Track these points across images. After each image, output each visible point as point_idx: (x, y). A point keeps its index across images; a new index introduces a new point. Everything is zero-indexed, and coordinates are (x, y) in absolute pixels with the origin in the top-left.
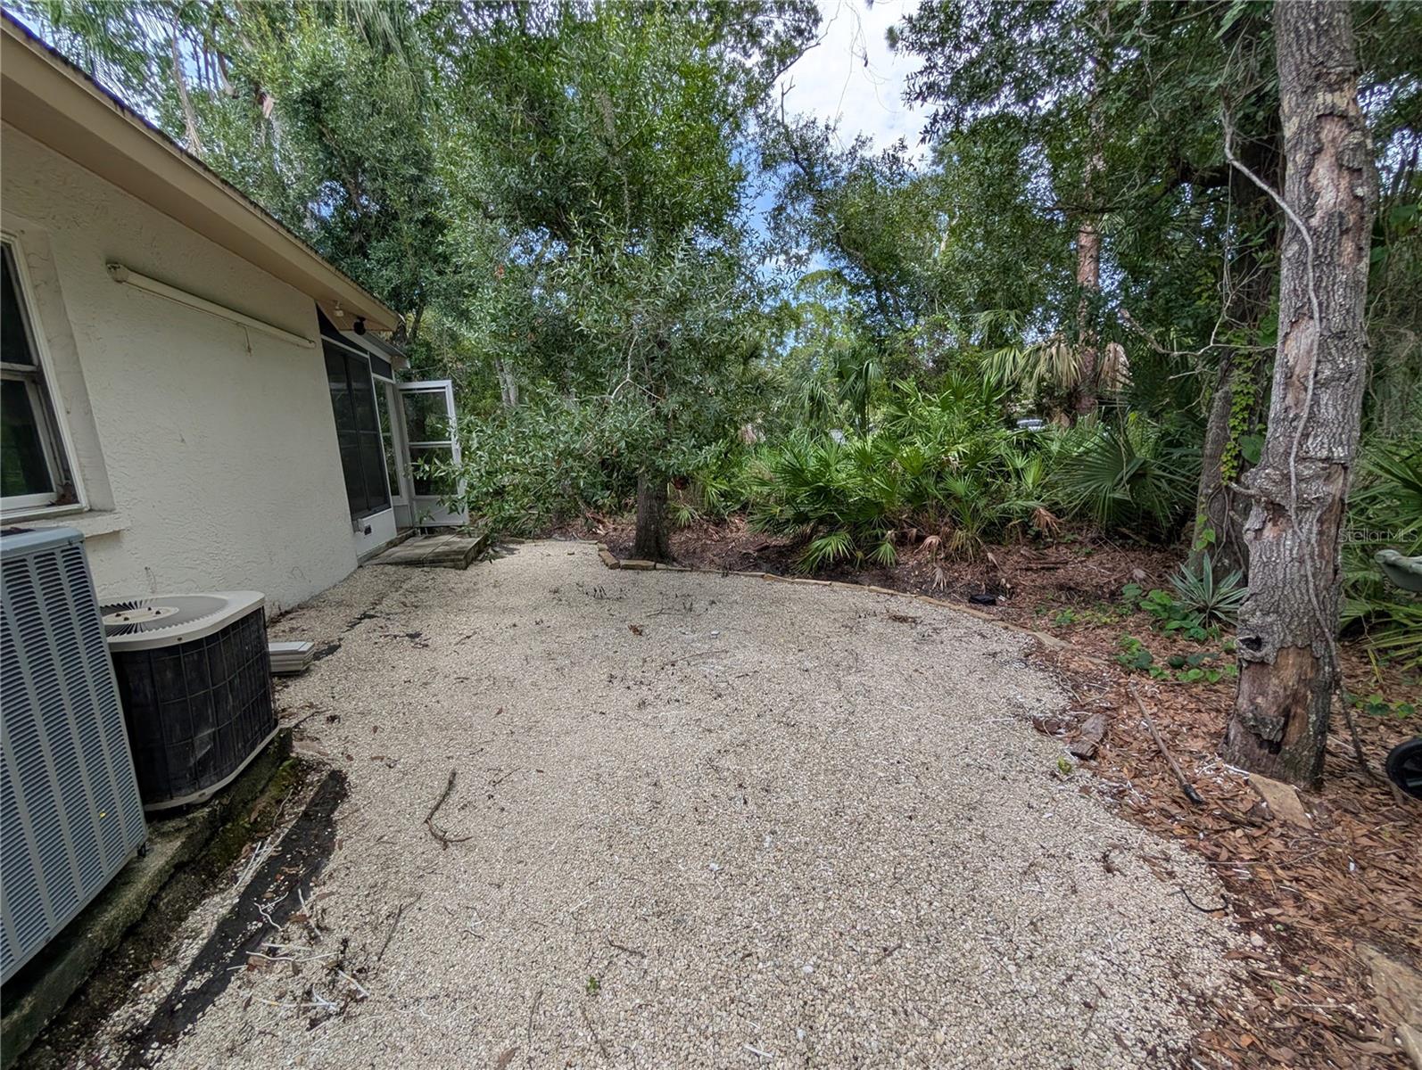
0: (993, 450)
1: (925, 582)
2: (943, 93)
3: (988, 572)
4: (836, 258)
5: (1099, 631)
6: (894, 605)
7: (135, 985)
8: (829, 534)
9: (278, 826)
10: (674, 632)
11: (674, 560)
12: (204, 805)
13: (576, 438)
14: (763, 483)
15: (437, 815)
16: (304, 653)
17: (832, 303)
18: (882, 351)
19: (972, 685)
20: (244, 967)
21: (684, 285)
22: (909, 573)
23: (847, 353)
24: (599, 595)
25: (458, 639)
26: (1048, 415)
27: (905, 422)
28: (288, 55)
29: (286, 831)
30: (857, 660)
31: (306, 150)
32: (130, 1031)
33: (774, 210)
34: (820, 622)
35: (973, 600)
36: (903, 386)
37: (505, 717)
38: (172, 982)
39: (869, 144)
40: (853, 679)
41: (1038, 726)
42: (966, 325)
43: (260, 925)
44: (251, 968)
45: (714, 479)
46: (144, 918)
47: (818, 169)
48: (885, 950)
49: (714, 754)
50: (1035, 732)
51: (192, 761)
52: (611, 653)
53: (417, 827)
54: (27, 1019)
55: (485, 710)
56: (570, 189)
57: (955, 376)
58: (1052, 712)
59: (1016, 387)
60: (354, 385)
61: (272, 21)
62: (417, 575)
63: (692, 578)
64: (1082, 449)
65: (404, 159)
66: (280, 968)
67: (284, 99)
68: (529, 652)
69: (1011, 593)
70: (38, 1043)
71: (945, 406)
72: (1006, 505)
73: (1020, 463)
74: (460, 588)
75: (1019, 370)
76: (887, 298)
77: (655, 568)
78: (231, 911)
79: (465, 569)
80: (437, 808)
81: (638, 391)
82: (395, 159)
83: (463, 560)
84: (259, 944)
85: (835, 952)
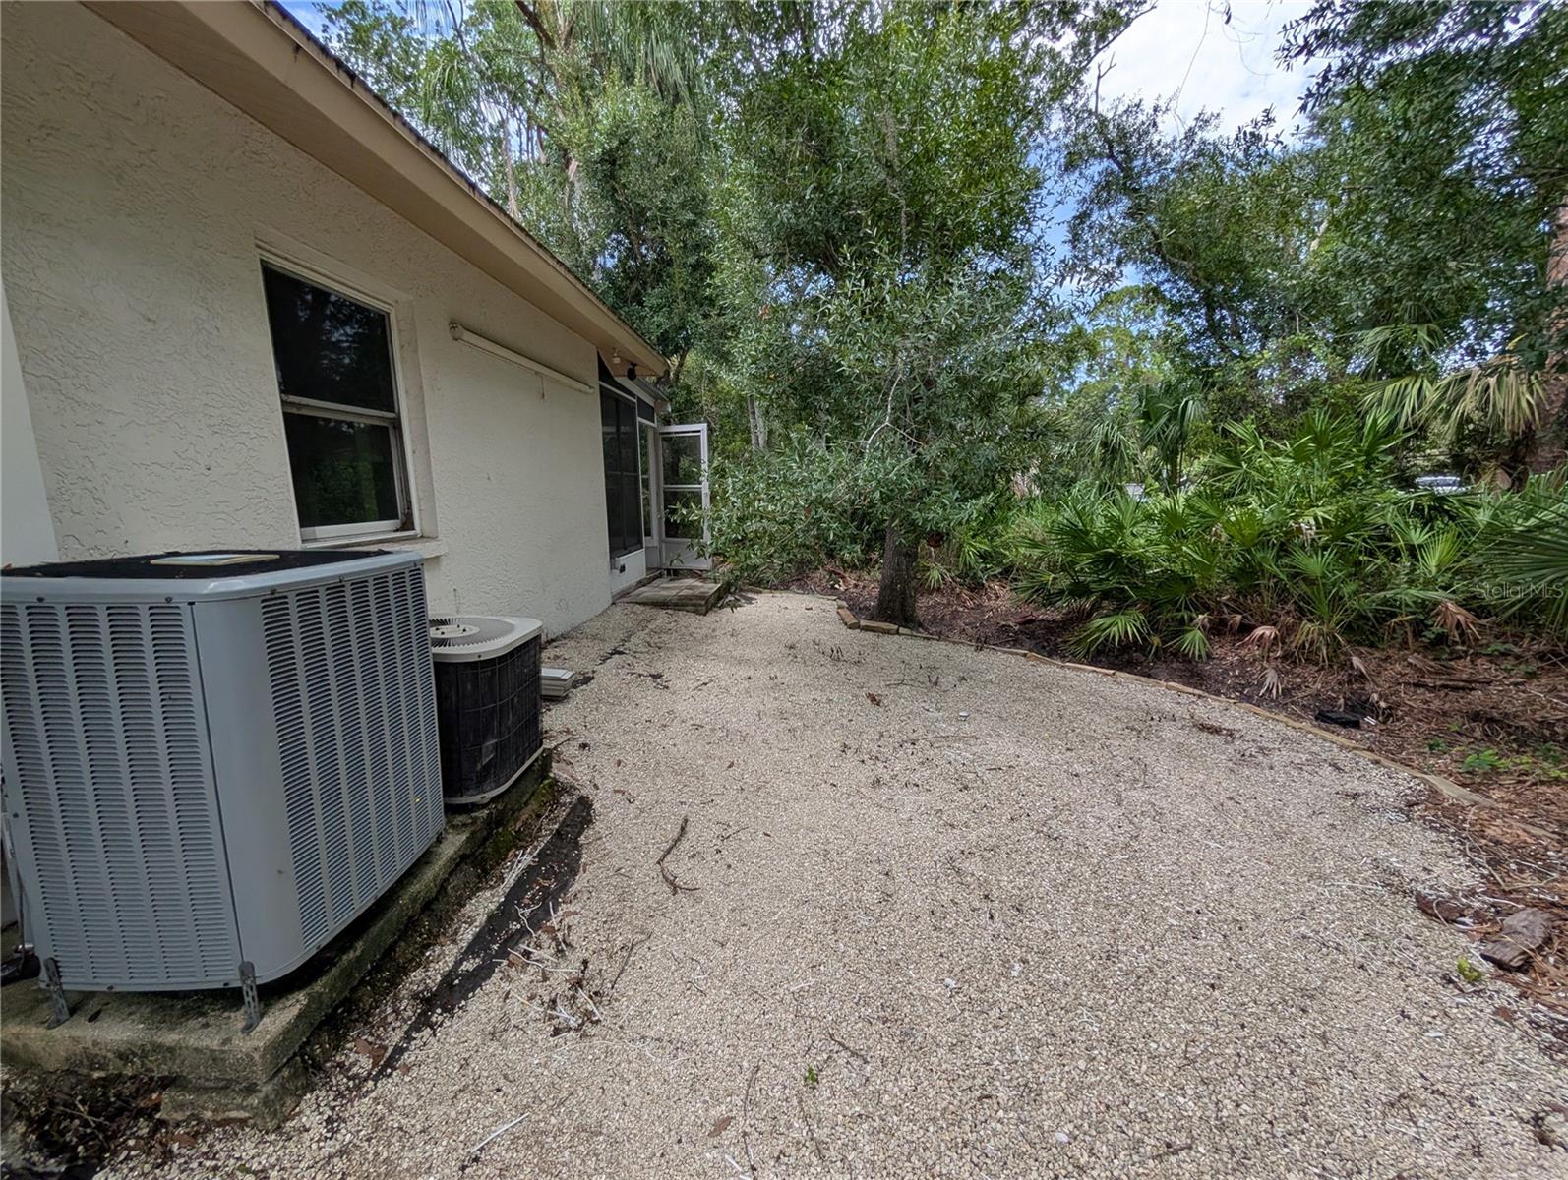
0: (1375, 518)
1: (1249, 685)
2: (1341, 40)
3: (1349, 683)
4: (1153, 270)
5: (1542, 788)
6: (1202, 709)
7: (427, 954)
8: (1116, 611)
9: (536, 838)
10: (916, 707)
11: (920, 625)
12: (484, 806)
13: (829, 486)
14: (1034, 544)
15: (669, 858)
16: (565, 680)
17: (1142, 327)
18: (1208, 386)
19: (1316, 832)
20: (505, 962)
21: (961, 314)
22: (1226, 671)
23: (1157, 387)
24: (836, 656)
25: (696, 685)
26: (1471, 471)
27: (1235, 476)
28: (593, 119)
29: (543, 844)
30: (1145, 773)
31: (601, 206)
32: (422, 992)
33: (1075, 218)
34: (1097, 719)
35: (1323, 717)
36: (1237, 429)
37: (736, 771)
38: (453, 959)
39: (1214, 122)
40: (1138, 795)
41: (1424, 905)
42: (1342, 347)
43: (519, 927)
44: (511, 964)
45: (973, 537)
46: (436, 898)
47: (1138, 163)
48: (1168, 1145)
49: (956, 854)
50: (1417, 913)
51: (479, 767)
52: (845, 721)
53: (650, 866)
54: (358, 959)
55: (717, 761)
56: (843, 219)
57: (1319, 419)
58: (1450, 890)
59: (1420, 430)
60: (622, 429)
61: (583, 89)
62: (662, 617)
63: (940, 648)
64: (1532, 522)
65: (682, 205)
66: (532, 971)
67: (587, 161)
68: (762, 707)
69: (1388, 715)
70: (362, 983)
71: (1300, 456)
72: (1389, 594)
73: (1417, 537)
74: (700, 634)
75: (1426, 407)
76: (1223, 317)
77: (897, 633)
78: (498, 908)
79: (705, 615)
80: (669, 851)
81: (899, 436)
82: (674, 207)
83: (705, 605)
84: (517, 944)
85: (1099, 1127)
